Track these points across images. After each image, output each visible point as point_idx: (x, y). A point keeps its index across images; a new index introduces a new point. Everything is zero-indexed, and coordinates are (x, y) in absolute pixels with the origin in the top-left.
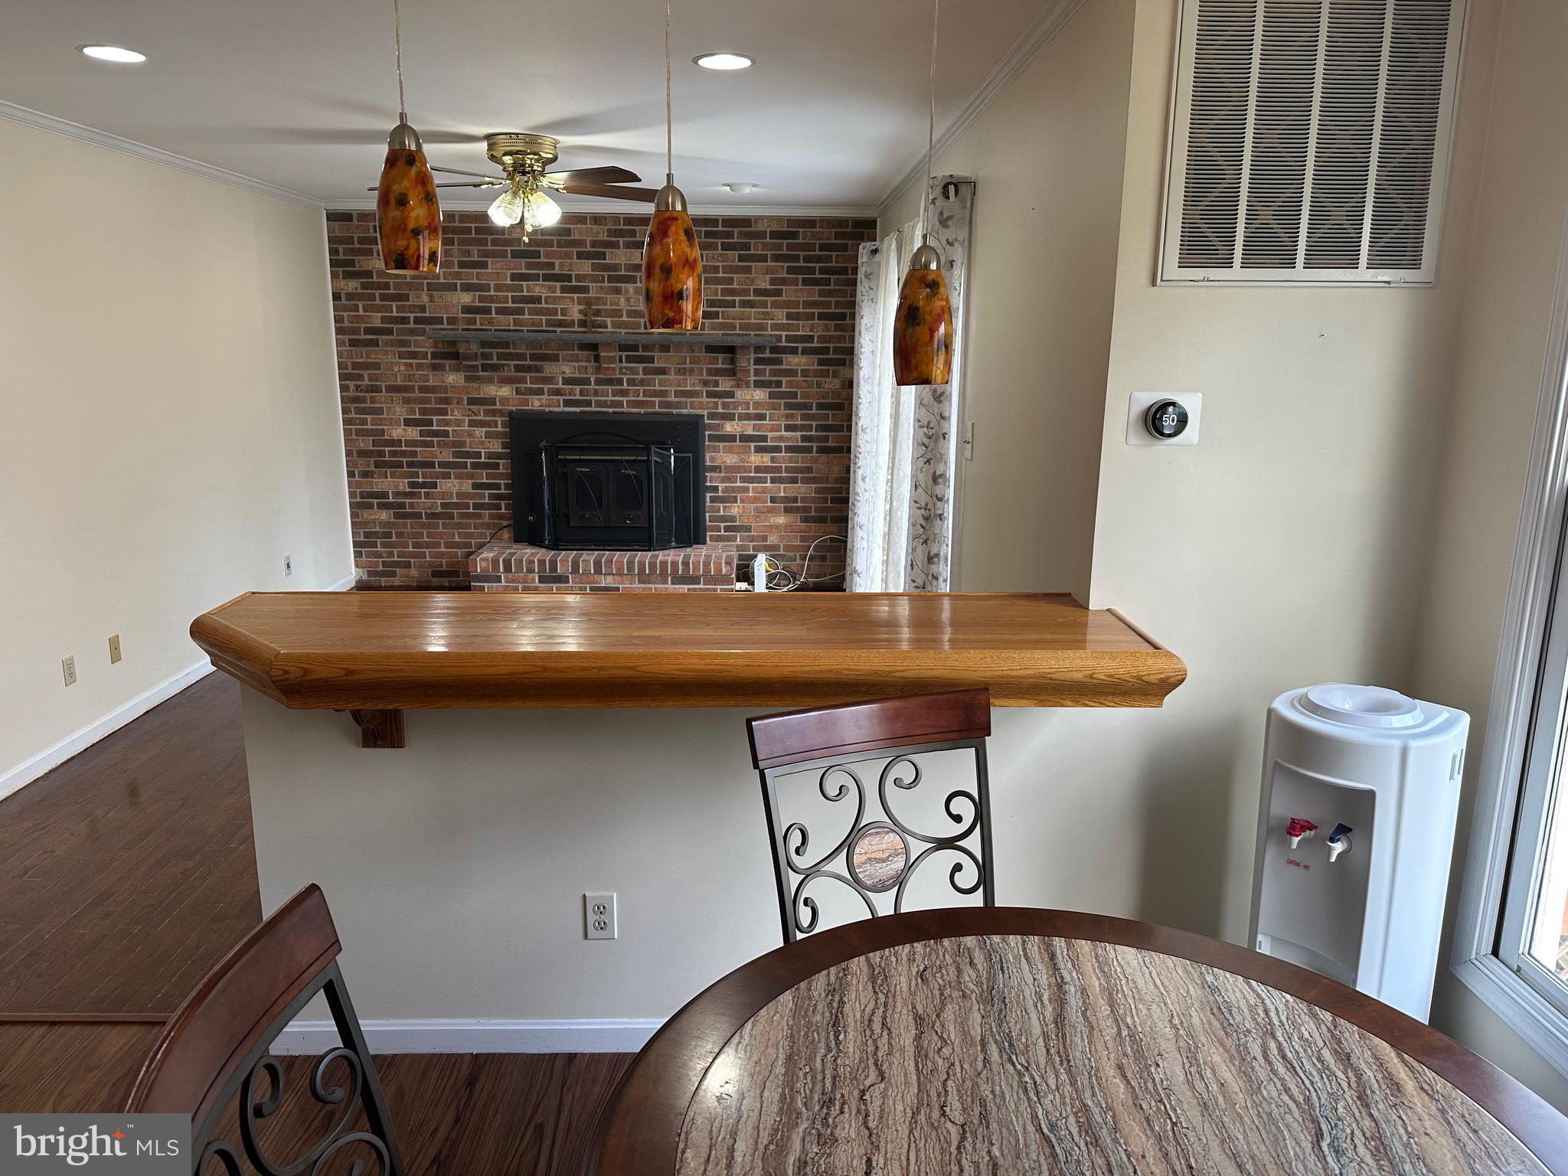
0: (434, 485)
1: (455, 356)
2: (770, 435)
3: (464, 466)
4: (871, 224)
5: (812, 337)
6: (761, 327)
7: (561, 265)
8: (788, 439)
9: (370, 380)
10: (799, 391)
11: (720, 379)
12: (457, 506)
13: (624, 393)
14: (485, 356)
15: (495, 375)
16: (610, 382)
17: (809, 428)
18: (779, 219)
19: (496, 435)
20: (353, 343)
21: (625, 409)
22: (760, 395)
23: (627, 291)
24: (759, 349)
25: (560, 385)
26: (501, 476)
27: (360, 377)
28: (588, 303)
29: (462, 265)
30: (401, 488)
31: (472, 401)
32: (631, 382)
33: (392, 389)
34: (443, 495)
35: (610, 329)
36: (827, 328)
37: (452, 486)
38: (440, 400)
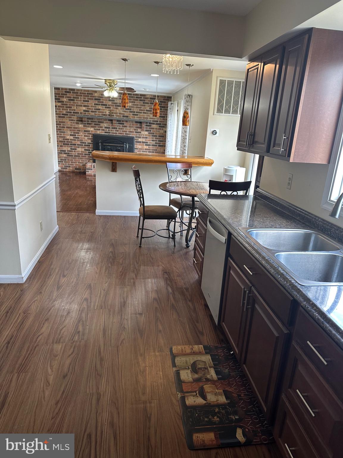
0: (76, 149)
1: (82, 121)
2: (148, 142)
3: (83, 145)
4: (171, 97)
5: (158, 121)
6: (147, 118)
7: (105, 102)
8: (152, 143)
9: (63, 125)
10: (155, 132)
11: (138, 129)
12: (81, 154)
13: (118, 131)
14: (88, 121)
15: (90, 125)
16: (115, 128)
17: (157, 141)
18: (151, 95)
19: (90, 139)
20: (59, 117)
21: (118, 134)
22: (147, 133)
23: (119, 109)
24: (147, 123)
25: (104, 128)
26: (90, 148)
27: (60, 125)
28: (111, 111)
29: (84, 101)
30: (69, 149)
31: (85, 131)
32: (119, 129)
33: (67, 127)
34: (78, 151)
35: (115, 117)
36: (161, 119)
37: (80, 150)
38: (78, 130)
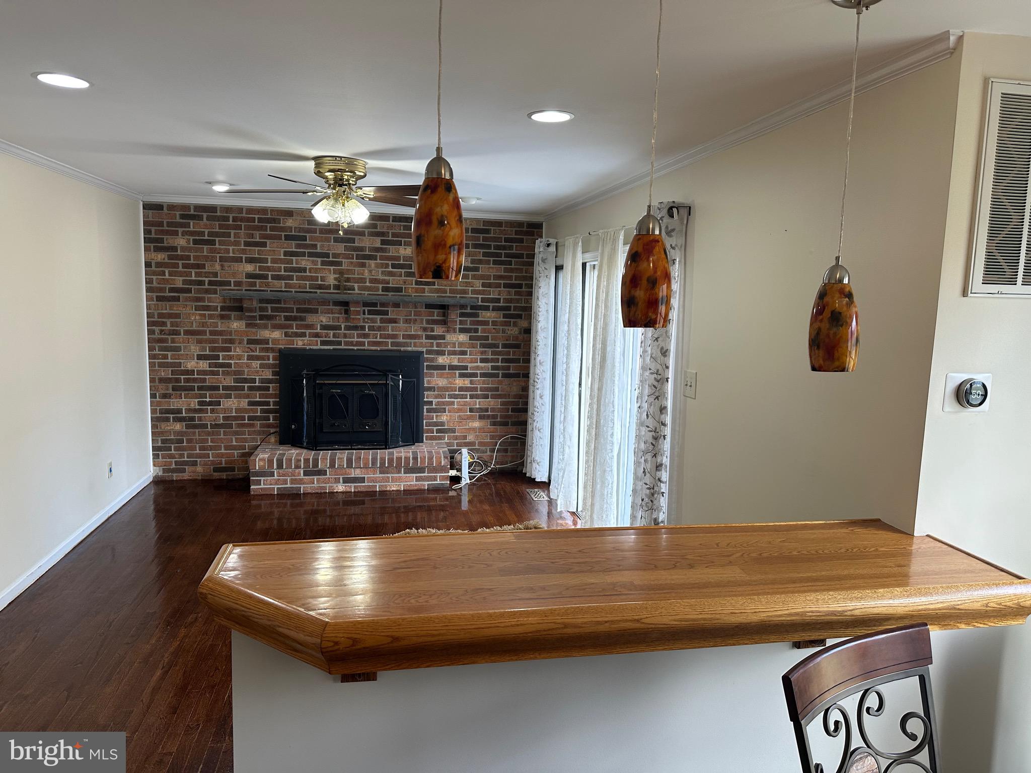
0: (219, 404)
1: (240, 309)
2: (470, 365)
3: (243, 389)
4: (539, 226)
5: (499, 299)
6: (465, 292)
7: (322, 246)
8: (482, 368)
9: (172, 326)
10: (490, 335)
11: (435, 326)
12: (236, 418)
13: (366, 336)
14: (261, 309)
15: (269, 323)
16: (356, 328)
17: (497, 360)
18: (477, 221)
19: (268, 366)
20: (159, 299)
21: (366, 347)
22: (463, 338)
23: (370, 266)
24: (463, 307)
25: (319, 330)
26: (271, 396)
27: (164, 324)
28: (341, 273)
29: (247, 244)
30: (192, 406)
31: (250, 342)
32: (371, 328)
33: (187, 332)
34: (225, 410)
35: (357, 291)
36: (509, 293)
37: (232, 404)
38: (225, 341)
